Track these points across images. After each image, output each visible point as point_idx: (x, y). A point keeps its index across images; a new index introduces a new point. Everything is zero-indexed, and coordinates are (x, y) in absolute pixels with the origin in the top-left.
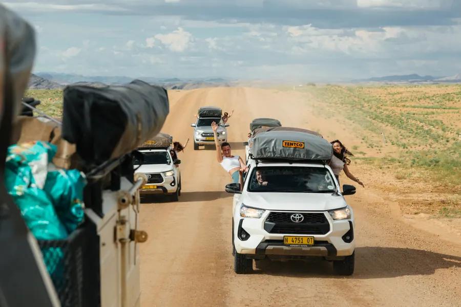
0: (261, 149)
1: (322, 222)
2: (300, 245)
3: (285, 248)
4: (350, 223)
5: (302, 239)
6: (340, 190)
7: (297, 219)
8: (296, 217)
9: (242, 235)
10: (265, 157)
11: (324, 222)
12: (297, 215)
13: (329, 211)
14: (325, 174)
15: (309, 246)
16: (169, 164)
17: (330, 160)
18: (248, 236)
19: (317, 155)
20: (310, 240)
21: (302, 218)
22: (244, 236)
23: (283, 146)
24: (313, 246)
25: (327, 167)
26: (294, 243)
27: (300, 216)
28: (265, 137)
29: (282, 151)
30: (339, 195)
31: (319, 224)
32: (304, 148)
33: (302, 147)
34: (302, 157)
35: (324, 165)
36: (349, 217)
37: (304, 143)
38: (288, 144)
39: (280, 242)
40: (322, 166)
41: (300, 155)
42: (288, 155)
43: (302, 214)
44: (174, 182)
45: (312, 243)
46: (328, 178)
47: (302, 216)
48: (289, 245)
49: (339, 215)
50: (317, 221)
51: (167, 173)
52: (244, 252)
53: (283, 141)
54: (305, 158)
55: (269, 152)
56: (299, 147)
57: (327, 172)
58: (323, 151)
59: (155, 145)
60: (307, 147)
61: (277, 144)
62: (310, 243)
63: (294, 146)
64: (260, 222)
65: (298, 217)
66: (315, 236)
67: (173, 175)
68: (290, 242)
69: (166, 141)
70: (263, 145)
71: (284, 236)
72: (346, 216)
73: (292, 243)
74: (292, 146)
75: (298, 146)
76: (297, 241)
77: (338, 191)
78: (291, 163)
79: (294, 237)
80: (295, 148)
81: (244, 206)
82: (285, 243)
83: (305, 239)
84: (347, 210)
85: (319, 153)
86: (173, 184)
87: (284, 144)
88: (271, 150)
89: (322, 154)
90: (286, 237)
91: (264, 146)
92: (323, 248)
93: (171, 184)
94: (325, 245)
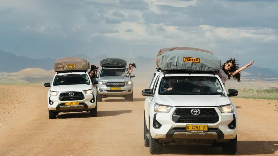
0: (168, 64)
1: (213, 115)
2: (198, 131)
3: (187, 133)
4: (234, 115)
5: (199, 126)
6: (226, 93)
7: (196, 112)
8: (195, 111)
9: (156, 125)
10: (170, 69)
11: (214, 115)
12: (196, 109)
13: (218, 107)
14: (215, 81)
15: (204, 131)
16: (89, 85)
17: (219, 71)
18: (160, 126)
19: (209, 68)
20: (205, 127)
21: (199, 112)
22: (157, 126)
23: (184, 61)
24: (207, 131)
25: (217, 76)
26: (194, 129)
27: (197, 110)
28: (170, 55)
29: (183, 65)
30: (225, 96)
31: (211, 116)
32: (199, 62)
33: (198, 62)
34: (198, 69)
35: (214, 74)
36: (232, 111)
37: (199, 59)
38: (188, 60)
39: (184, 129)
40: (213, 76)
41: (197, 68)
42: (188, 68)
43: (199, 109)
44: (93, 99)
45: (206, 129)
46: (218, 84)
47: (199, 110)
48: (189, 131)
49: (226, 109)
50: (210, 114)
51: (87, 91)
52: (157, 137)
53: (184, 57)
54: (200, 70)
55: (174, 65)
56: (196, 61)
57: (217, 80)
58: (214, 64)
59: (76, 68)
60: (202, 62)
61: (179, 59)
62: (205, 129)
63: (192, 61)
64: (169, 116)
65: (197, 111)
66: (209, 124)
67: (92, 93)
68: (190, 129)
69: (85, 65)
70: (169, 60)
71: (187, 125)
72: (230, 110)
73: (192, 129)
74: (190, 61)
75: (194, 61)
76: (196, 128)
77: (224, 93)
78: (190, 74)
79: (194, 126)
80: (193, 62)
81: (156, 104)
82: (187, 129)
83: (201, 127)
84: (231, 106)
85: (210, 66)
86: (93, 101)
87: (185, 59)
88: (175, 64)
89: (213, 67)
90: (188, 126)
91: (170, 62)
92: (214, 133)
93: (91, 101)
94: (215, 130)
